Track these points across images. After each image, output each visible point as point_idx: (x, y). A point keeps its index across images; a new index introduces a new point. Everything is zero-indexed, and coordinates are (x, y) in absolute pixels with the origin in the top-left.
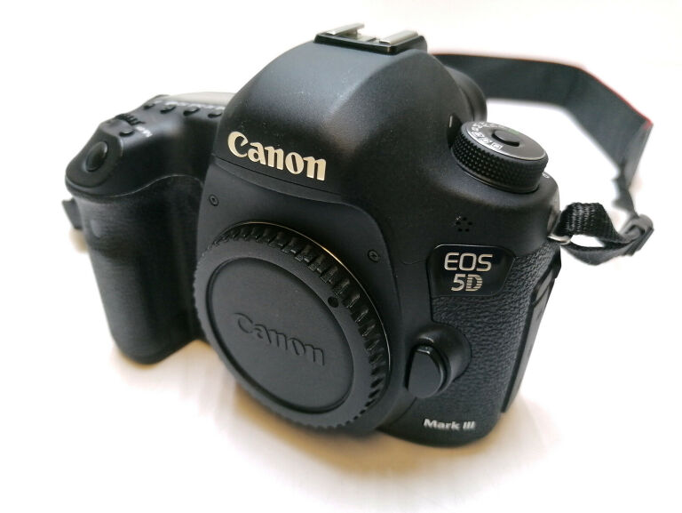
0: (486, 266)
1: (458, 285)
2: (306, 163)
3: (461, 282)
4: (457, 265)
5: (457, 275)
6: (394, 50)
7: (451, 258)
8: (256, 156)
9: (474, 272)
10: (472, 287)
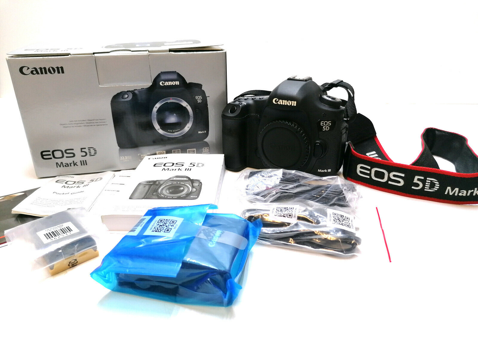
0: (330, 124)
1: (324, 129)
2: (292, 103)
3: (325, 128)
4: (323, 124)
5: (324, 127)
6: (306, 80)
7: (322, 123)
8: (280, 103)
9: (327, 126)
10: (327, 129)
